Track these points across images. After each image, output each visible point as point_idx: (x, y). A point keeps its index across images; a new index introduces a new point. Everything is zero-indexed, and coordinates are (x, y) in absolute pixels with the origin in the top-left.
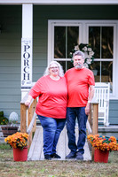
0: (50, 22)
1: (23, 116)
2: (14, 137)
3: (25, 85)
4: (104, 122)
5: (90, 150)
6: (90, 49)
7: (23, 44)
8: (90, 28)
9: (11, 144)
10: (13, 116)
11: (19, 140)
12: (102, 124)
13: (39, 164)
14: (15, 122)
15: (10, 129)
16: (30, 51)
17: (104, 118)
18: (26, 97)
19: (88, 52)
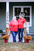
0: (13, 6)
1: (7, 31)
2: (4, 36)
3: (7, 23)
4: (28, 32)
5: (24, 40)
6: (24, 14)
7: (7, 12)
8: (24, 8)
9: (4, 38)
10: (4, 31)
11: (6, 37)
12: (27, 33)
13: (11, 43)
14: (5, 33)
15: (3, 34)
16: (8, 14)
17: (28, 31)
18: (8, 26)
19: (23, 14)
